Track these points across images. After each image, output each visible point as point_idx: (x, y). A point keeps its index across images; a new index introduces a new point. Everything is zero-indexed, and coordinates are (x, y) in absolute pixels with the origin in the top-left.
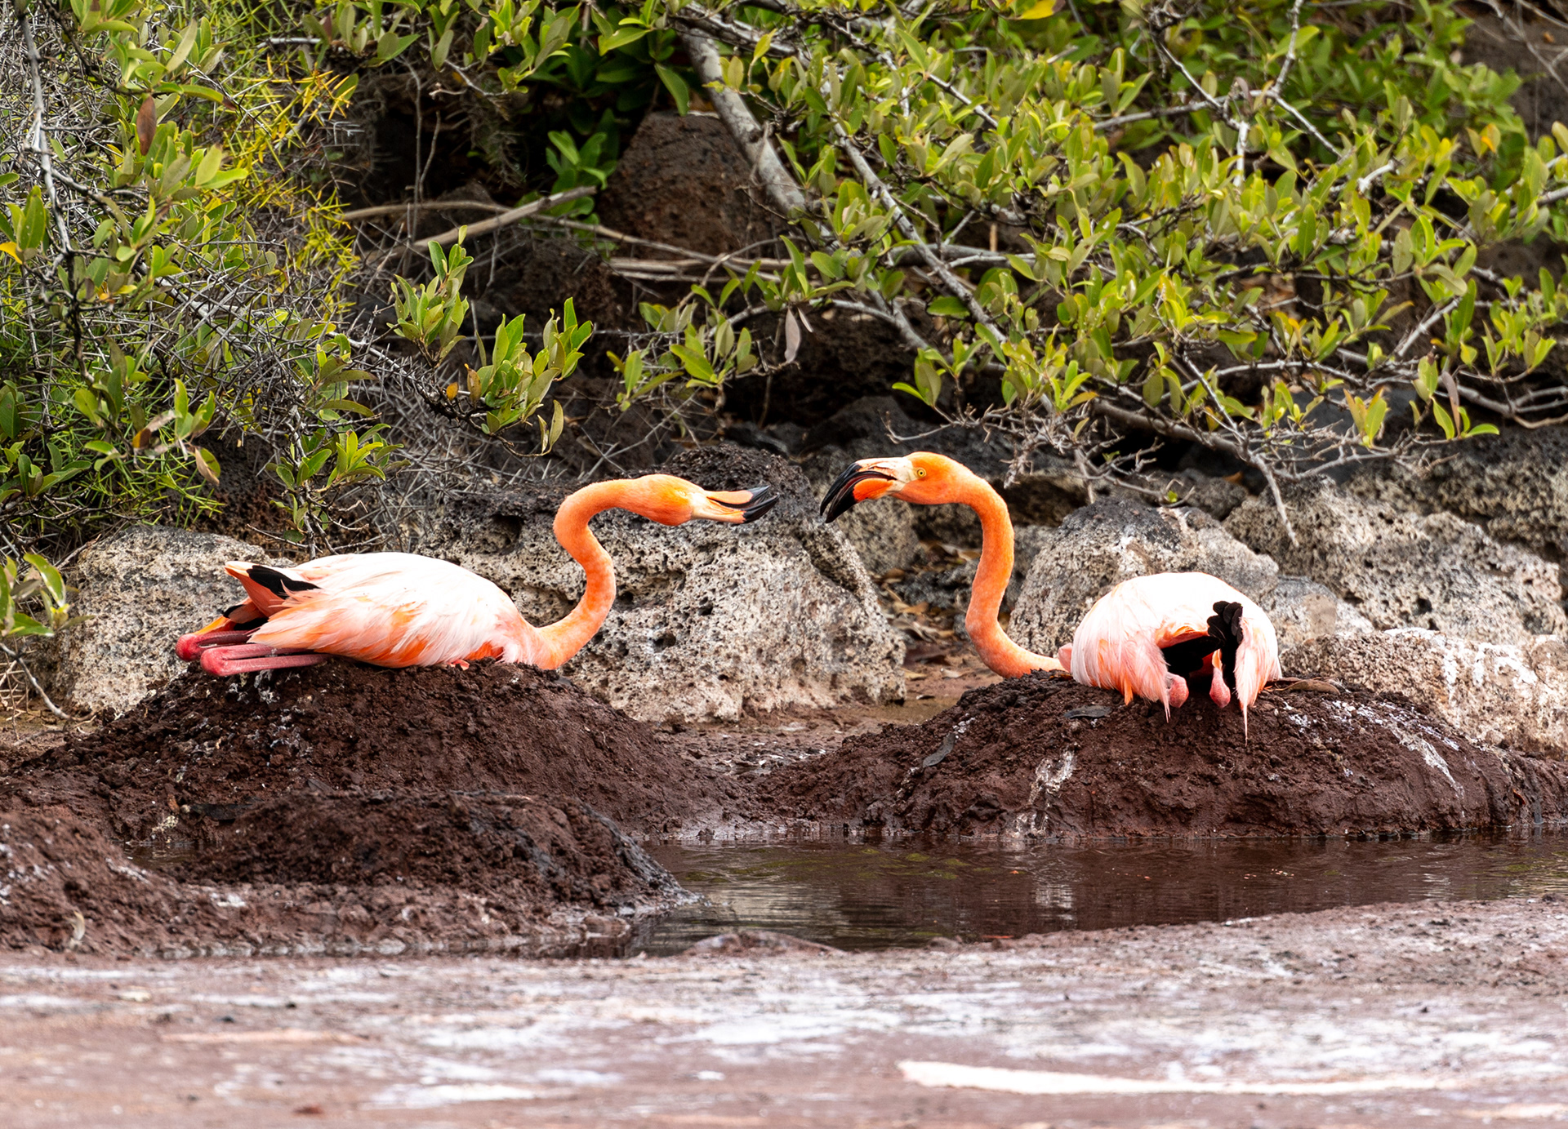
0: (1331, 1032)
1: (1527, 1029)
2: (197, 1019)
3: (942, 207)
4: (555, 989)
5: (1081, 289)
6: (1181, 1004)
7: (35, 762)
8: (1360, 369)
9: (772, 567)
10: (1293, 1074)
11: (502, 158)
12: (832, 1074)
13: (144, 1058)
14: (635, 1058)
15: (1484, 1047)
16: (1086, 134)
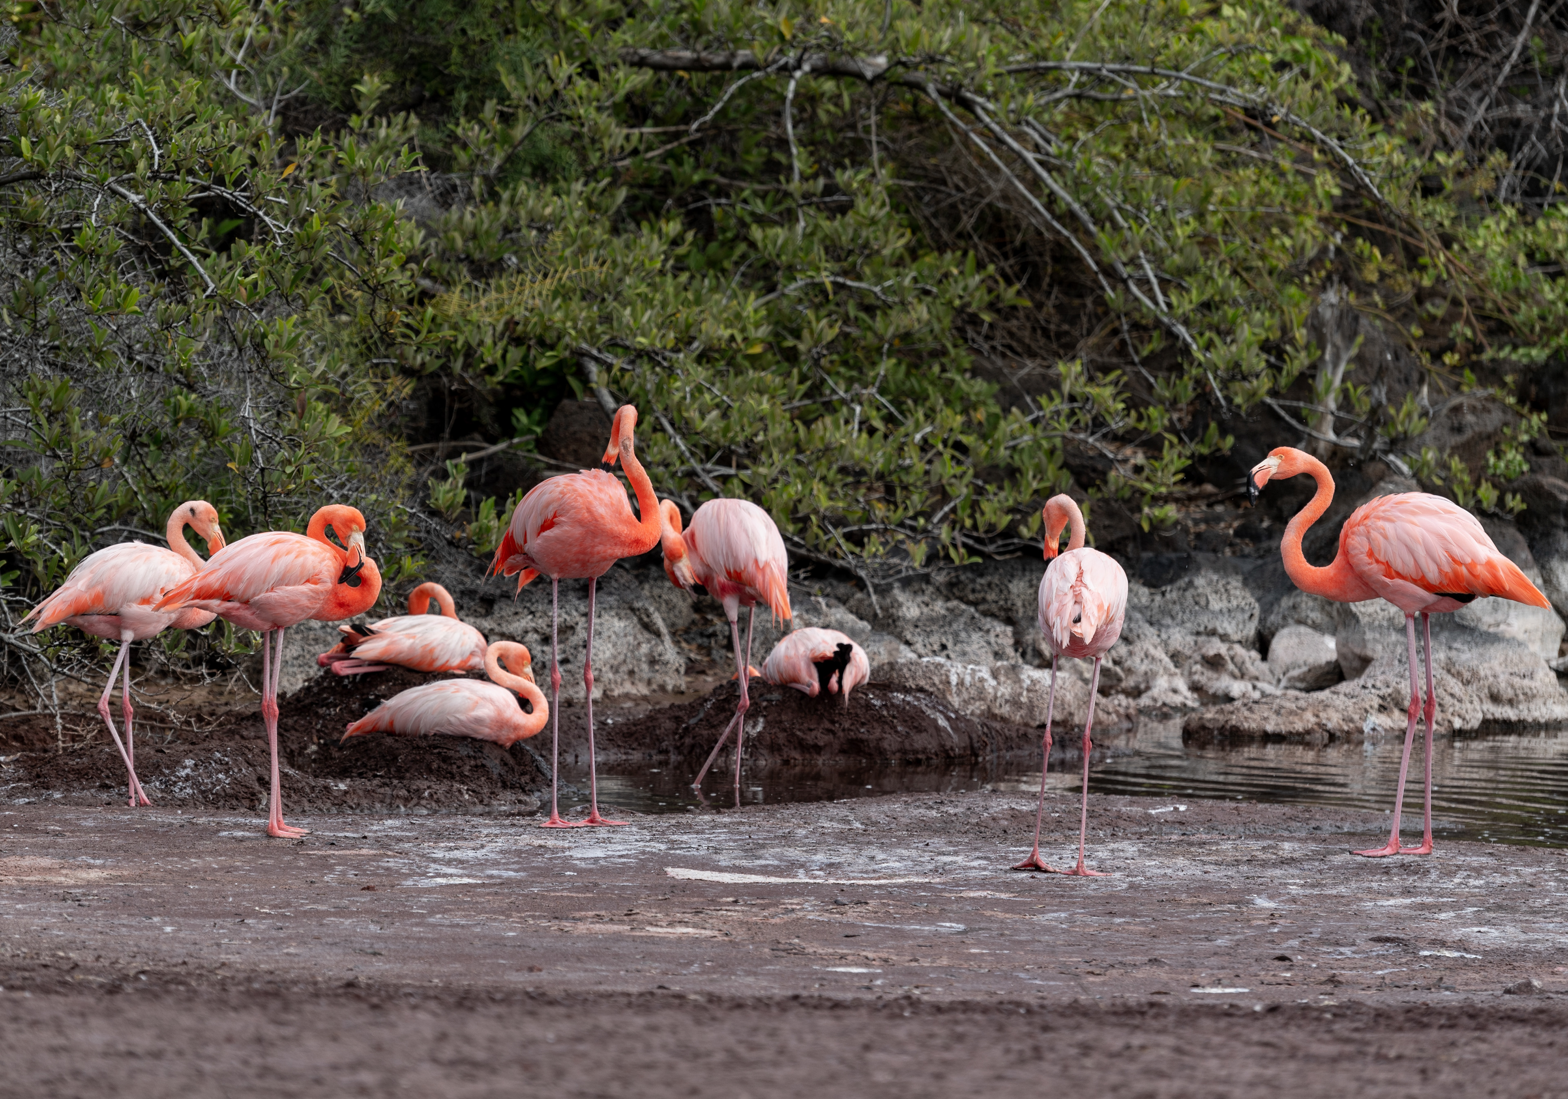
0: (880, 856)
1: (978, 854)
2: (317, 844)
3: (707, 447)
4: (497, 831)
6: (807, 841)
7: (248, 718)
8: (913, 529)
9: (618, 625)
10: (860, 875)
11: (489, 421)
12: (631, 874)
13: (289, 862)
14: (533, 864)
15: (955, 863)
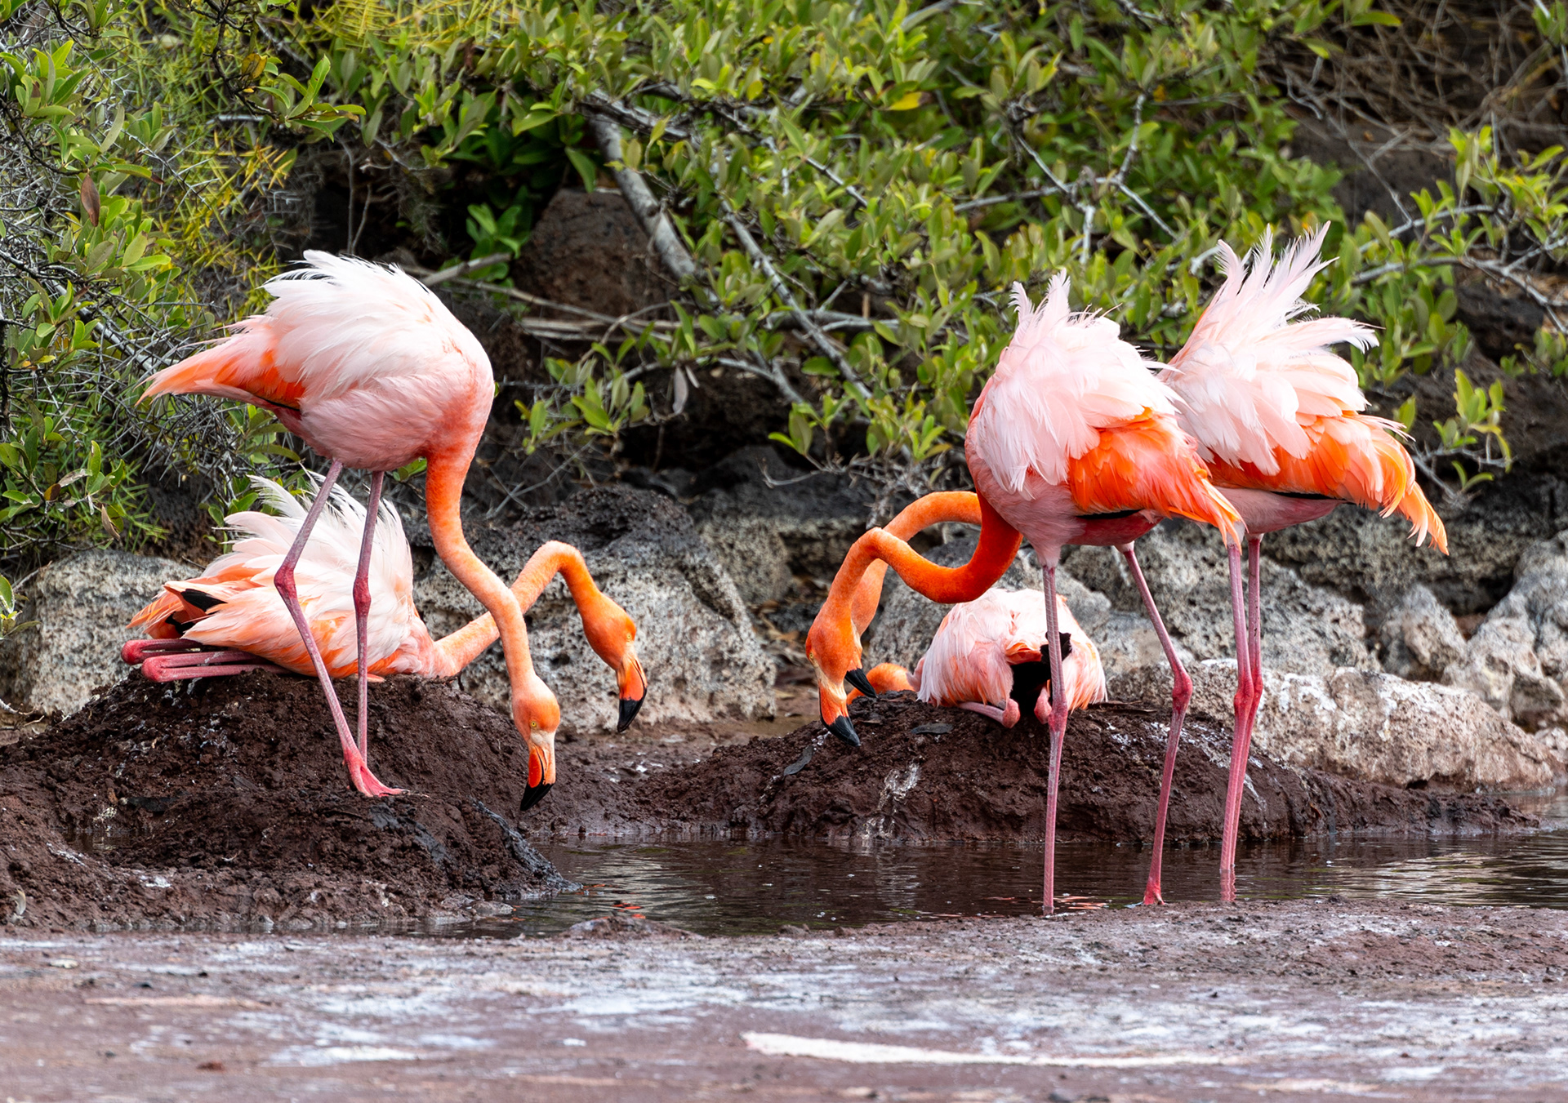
0: (1130, 1015)
1: (1305, 1013)
2: (118, 985)
3: (818, 278)
4: (441, 965)
5: (939, 352)
6: (998, 986)
9: (657, 596)
10: (1094, 1049)
11: (428, 228)
12: (682, 1043)
13: (68, 1018)
14: (507, 1026)
15: (1264, 1028)
16: (947, 214)
